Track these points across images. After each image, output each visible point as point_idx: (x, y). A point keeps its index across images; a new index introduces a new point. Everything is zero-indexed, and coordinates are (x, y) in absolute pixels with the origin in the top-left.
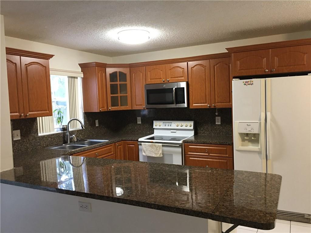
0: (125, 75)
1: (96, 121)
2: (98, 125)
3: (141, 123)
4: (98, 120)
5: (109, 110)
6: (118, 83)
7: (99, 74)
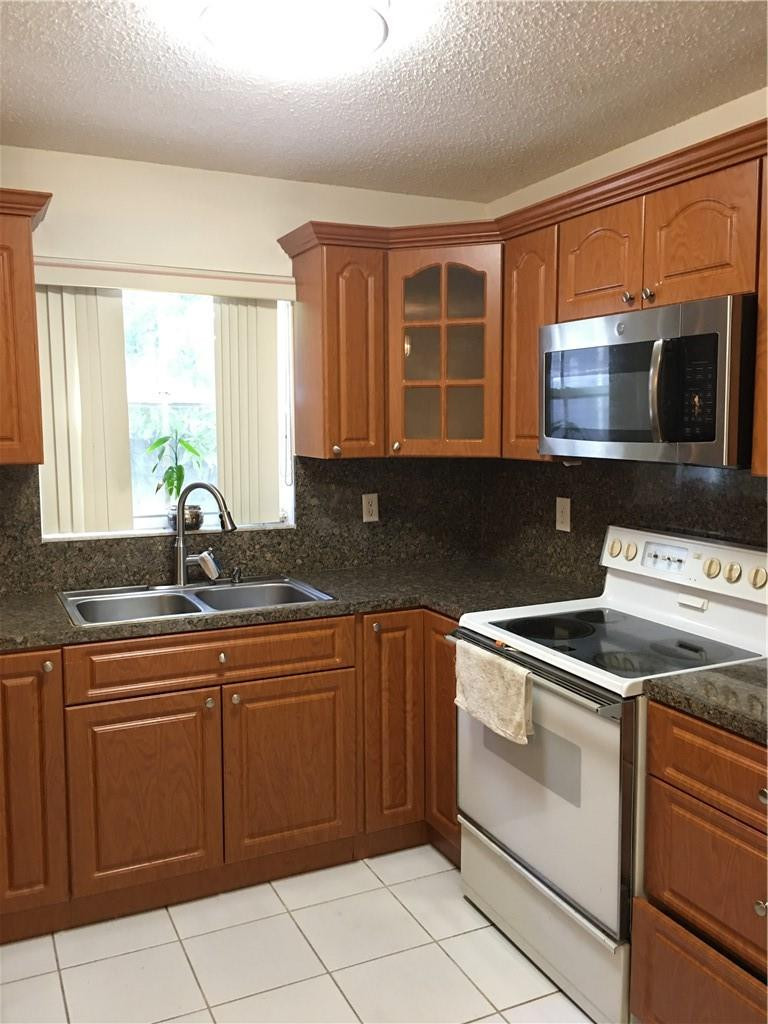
0: (480, 278)
1: (364, 497)
2: (375, 518)
3: (569, 530)
4: (374, 497)
5: (392, 453)
6: (443, 323)
7: (341, 281)
